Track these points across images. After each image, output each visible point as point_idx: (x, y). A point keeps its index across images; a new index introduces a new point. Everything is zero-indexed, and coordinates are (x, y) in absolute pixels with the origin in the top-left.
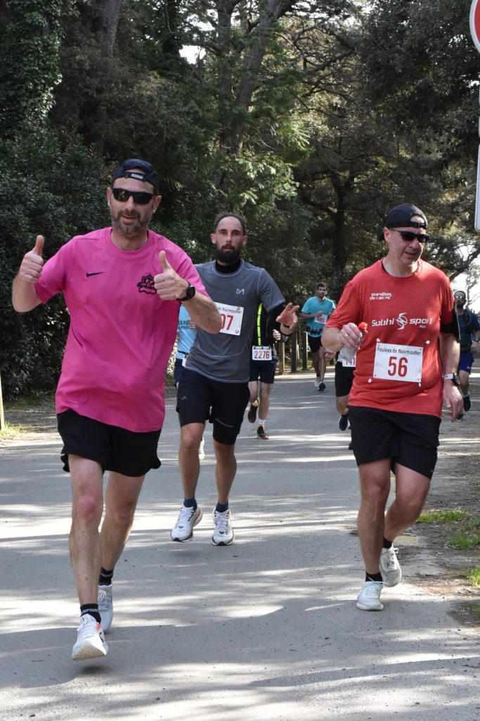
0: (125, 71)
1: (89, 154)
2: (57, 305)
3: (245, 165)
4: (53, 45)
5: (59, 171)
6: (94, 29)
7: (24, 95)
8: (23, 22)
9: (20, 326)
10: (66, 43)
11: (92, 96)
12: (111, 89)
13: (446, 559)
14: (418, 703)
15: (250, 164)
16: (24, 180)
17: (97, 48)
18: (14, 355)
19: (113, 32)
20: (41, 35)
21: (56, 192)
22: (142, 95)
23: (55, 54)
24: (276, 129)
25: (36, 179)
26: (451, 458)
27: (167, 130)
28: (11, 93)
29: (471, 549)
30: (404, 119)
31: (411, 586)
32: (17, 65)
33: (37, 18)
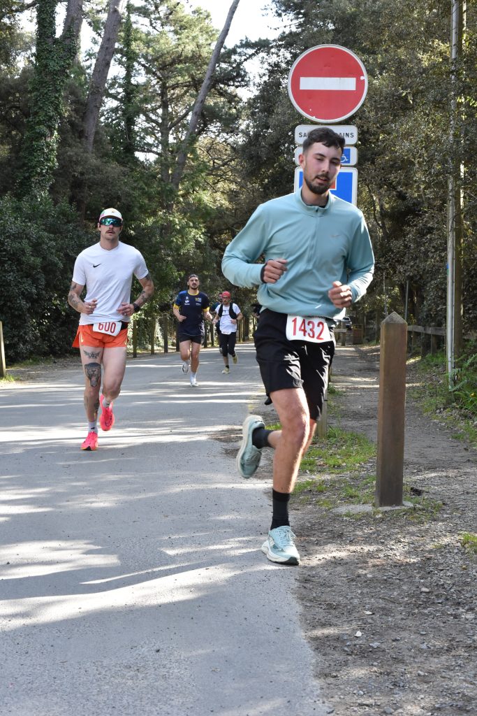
0: (98, 162)
1: (71, 209)
3: (174, 220)
4: (52, 146)
5: (52, 220)
6: (80, 137)
7: (34, 175)
8: (34, 131)
10: (63, 143)
11: (78, 177)
12: (90, 173)
15: (177, 220)
16: (29, 224)
17: (81, 148)
19: (92, 139)
20: (45, 140)
21: (50, 232)
22: (108, 177)
23: (54, 150)
24: (193, 199)
25: (36, 223)
28: (27, 175)
32: (30, 157)
33: (43, 129)
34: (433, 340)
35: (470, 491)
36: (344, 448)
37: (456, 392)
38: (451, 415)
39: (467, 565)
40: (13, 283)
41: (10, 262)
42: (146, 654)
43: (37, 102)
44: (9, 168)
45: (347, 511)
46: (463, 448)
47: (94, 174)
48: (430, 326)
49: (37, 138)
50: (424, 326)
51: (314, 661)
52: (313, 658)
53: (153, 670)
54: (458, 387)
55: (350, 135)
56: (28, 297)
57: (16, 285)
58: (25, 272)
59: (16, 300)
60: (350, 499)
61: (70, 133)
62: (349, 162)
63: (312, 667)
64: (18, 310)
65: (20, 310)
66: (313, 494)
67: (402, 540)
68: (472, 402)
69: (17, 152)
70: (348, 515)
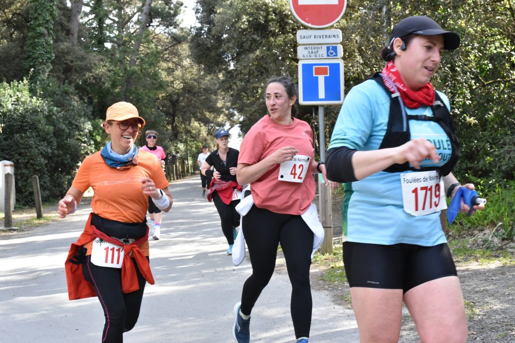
0: (82, 52)
2: (60, 159)
4: (50, 42)
5: (58, 97)
6: (68, 35)
7: (38, 64)
8: (35, 32)
9: (44, 169)
10: (56, 41)
11: (68, 64)
12: (77, 61)
17: (70, 43)
18: (42, 183)
19: (76, 35)
20: (44, 36)
21: (57, 107)
22: (91, 63)
23: (51, 46)
27: (104, 78)
28: (32, 64)
32: (34, 51)
33: (42, 29)
40: (34, 146)
41: (30, 130)
43: (37, 10)
44: (18, 60)
47: (80, 61)
49: (38, 36)
55: (337, 37)
56: (45, 156)
57: (36, 147)
58: (43, 137)
59: (37, 158)
61: (61, 32)
62: (336, 55)
64: (38, 166)
65: (40, 166)
69: (22, 47)
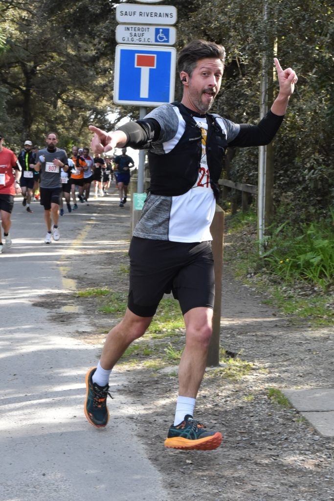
13: (96, 321)
14: (75, 417)
26: (101, 254)
29: (113, 314)
30: (69, 28)
31: (72, 339)
34: (244, 197)
35: (276, 353)
36: (162, 314)
37: (266, 259)
38: (262, 280)
39: (272, 412)
42: (37, 477)
45: (173, 372)
46: (271, 313)
48: (241, 183)
50: (235, 182)
51: (161, 478)
52: (160, 476)
53: (46, 487)
54: (268, 253)
55: (169, 16)
60: (174, 361)
62: (168, 41)
63: (160, 482)
66: (141, 357)
67: (220, 394)
68: (281, 269)
70: (173, 375)
